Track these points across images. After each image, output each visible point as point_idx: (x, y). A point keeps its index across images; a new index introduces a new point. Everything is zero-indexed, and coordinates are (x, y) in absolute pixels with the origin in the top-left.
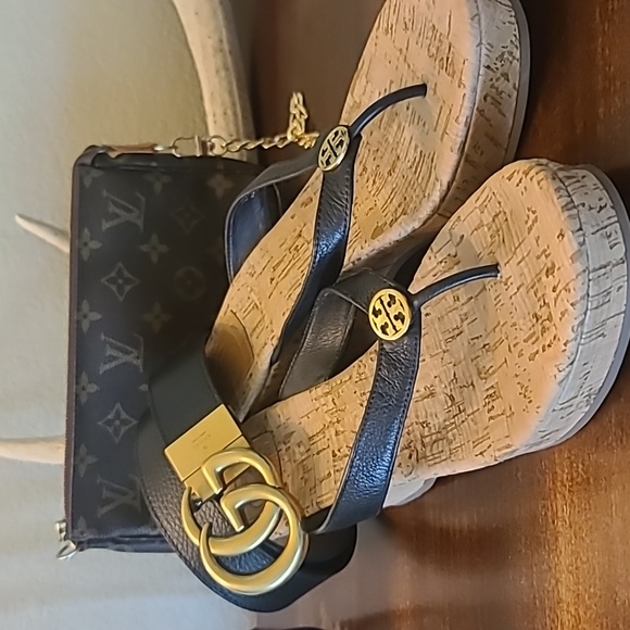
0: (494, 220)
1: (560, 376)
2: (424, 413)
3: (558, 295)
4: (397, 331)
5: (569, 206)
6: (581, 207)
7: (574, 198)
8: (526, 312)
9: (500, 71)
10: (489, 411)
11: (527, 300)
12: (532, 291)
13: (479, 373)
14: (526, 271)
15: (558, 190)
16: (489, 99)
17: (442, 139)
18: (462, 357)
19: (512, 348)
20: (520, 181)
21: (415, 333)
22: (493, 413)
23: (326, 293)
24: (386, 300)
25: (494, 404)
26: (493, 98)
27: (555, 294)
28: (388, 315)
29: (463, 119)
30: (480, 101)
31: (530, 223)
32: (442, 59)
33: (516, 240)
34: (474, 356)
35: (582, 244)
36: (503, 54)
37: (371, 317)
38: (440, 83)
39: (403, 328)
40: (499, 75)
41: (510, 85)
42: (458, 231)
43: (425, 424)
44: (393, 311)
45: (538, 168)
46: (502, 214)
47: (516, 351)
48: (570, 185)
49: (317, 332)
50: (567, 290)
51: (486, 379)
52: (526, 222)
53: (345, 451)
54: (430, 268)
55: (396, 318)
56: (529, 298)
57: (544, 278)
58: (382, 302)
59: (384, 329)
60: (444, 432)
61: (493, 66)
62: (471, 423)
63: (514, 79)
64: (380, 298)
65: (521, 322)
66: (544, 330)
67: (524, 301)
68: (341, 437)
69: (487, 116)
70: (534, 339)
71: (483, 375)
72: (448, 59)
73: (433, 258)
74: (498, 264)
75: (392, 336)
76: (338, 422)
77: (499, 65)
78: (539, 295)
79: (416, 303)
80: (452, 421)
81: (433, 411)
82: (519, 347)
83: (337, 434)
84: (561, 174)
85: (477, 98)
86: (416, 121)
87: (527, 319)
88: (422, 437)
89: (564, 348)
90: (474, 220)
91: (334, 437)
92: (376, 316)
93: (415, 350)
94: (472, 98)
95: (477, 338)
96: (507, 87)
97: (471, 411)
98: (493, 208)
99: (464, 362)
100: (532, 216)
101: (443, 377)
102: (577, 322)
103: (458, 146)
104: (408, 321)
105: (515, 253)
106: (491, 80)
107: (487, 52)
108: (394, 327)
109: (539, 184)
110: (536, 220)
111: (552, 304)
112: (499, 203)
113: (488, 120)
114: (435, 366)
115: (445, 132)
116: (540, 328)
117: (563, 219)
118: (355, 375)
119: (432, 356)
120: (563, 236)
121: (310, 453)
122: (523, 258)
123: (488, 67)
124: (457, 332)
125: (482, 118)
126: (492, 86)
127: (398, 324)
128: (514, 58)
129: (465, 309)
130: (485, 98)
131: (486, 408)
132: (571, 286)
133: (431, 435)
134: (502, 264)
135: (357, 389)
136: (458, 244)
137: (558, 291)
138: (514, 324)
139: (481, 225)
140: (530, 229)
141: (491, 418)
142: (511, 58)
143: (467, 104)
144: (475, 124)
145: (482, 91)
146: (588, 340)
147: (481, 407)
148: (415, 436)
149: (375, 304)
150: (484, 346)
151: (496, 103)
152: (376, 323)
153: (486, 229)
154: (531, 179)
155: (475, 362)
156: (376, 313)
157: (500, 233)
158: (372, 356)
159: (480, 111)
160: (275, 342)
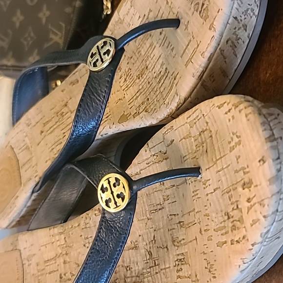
0: (200, 135)
1: (243, 267)
2: (128, 260)
3: (252, 206)
4: (117, 206)
5: (271, 138)
6: (279, 140)
7: (275, 132)
8: (219, 210)
9: (243, 22)
10: (178, 271)
11: (221, 201)
12: (227, 195)
13: (174, 241)
14: (223, 179)
15: (263, 124)
16: (230, 42)
17: (186, 65)
18: (162, 226)
19: (203, 232)
20: (229, 111)
21: (131, 210)
22: (181, 274)
23: (69, 166)
24: (113, 181)
25: (183, 267)
26: (233, 42)
27: (249, 204)
28: (112, 193)
29: (207, 55)
30: (224, 44)
31: (233, 144)
32: (198, 4)
33: (217, 153)
34: (170, 228)
35: (279, 170)
36: (247, 10)
37: (99, 192)
38: (192, 21)
39: (123, 205)
40: (241, 25)
41: (246, 34)
42: (169, 137)
43: (128, 268)
44: (117, 191)
45: (246, 104)
46: (208, 131)
47: (206, 235)
48: (271, 120)
49: (60, 188)
50: (261, 204)
51: (178, 246)
52: (230, 143)
53: (69, 275)
54: (145, 158)
55: (118, 196)
56: (224, 200)
57: (240, 189)
58: (109, 182)
59: (107, 202)
60: (141, 277)
61: (239, 18)
62: (163, 276)
63: (250, 31)
64: (108, 179)
65: (214, 215)
66: (234, 228)
67: (218, 201)
68: (67, 265)
69: (224, 55)
70: (224, 231)
71: (176, 243)
72: (203, 5)
73: (148, 151)
74: (199, 168)
75: (112, 209)
76: (67, 254)
77: (243, 17)
78: (233, 200)
79: (135, 187)
80: (149, 270)
81: (135, 260)
82: (209, 233)
83: (65, 262)
84: (264, 111)
85: (222, 40)
86: (166, 44)
87: (220, 214)
88: (125, 277)
89: (251, 247)
90: (184, 131)
91: (62, 265)
92: (103, 192)
93: (130, 222)
94: (218, 40)
95: (174, 215)
96: (244, 36)
97: (164, 267)
98: (201, 125)
99: (162, 230)
100: (236, 140)
101: (145, 237)
102: (265, 231)
103: (199, 74)
104: (127, 200)
105: (215, 163)
106: (235, 28)
107: (238, 7)
108: (116, 203)
109: (246, 116)
110: (239, 143)
111: (245, 211)
112: (207, 123)
113: (225, 58)
114: (140, 228)
115: (190, 60)
116: (230, 225)
117: (266, 148)
118: (82, 223)
119: (139, 221)
120: (264, 162)
121: (44, 272)
122: (223, 169)
123: (236, 18)
124: (159, 207)
125: (221, 56)
126: (234, 33)
127: (119, 201)
128: (254, 14)
129: (168, 192)
130: (227, 42)
131: (176, 268)
132: (266, 202)
133: (132, 277)
134: (203, 168)
135: (82, 234)
136: (168, 146)
137: (252, 203)
138: (207, 215)
139: (189, 136)
140: (232, 149)
141: (179, 277)
142: (252, 14)
143: (214, 44)
144: (215, 60)
145: (226, 36)
146: (269, 242)
147: (172, 266)
148: (120, 276)
149: (104, 182)
150: (180, 222)
151: (234, 46)
152: (102, 197)
153: (193, 140)
154: (240, 111)
155: (170, 232)
156: (104, 190)
157: (205, 145)
158: (96, 212)
159: (222, 51)
160: (37, 179)
